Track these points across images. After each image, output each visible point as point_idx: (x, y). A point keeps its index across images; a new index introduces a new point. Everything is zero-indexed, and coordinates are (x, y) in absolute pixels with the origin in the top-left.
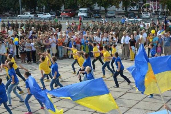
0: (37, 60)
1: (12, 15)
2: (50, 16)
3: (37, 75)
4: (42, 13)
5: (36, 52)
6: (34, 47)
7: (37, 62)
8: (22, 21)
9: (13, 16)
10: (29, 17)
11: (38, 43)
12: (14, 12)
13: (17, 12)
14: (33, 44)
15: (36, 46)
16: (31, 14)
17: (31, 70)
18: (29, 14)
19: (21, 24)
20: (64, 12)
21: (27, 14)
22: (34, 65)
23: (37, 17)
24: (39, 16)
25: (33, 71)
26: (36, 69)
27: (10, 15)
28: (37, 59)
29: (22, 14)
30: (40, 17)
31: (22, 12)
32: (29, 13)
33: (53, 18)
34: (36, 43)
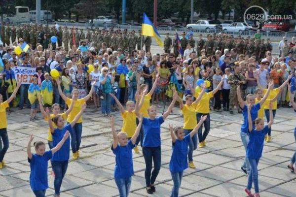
0: (230, 107)
1: (177, 24)
2: (243, 28)
3: (234, 133)
4: (230, 23)
5: (231, 92)
6: (227, 83)
7: (231, 109)
8: (201, 35)
9: (179, 25)
10: (207, 28)
11: (235, 76)
12: (181, 19)
13: (186, 19)
14: (226, 76)
15: (231, 80)
16: (210, 23)
17: (221, 123)
18: (206, 24)
19: (199, 40)
20: (270, 22)
21: (203, 23)
22: (226, 115)
23: (221, 29)
24: (223, 28)
25: (225, 125)
26: (232, 123)
27: (174, 23)
28: (230, 104)
29: (195, 22)
30: (225, 29)
31: (195, 19)
32: (207, 22)
33: (250, 31)
34: (231, 76)
